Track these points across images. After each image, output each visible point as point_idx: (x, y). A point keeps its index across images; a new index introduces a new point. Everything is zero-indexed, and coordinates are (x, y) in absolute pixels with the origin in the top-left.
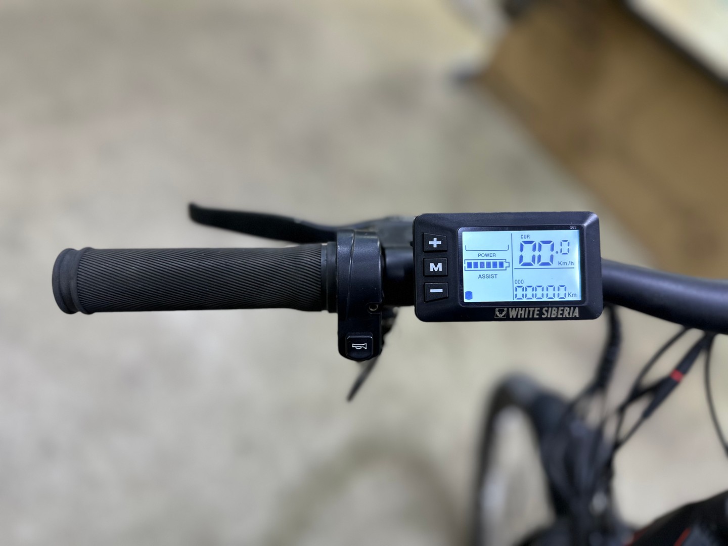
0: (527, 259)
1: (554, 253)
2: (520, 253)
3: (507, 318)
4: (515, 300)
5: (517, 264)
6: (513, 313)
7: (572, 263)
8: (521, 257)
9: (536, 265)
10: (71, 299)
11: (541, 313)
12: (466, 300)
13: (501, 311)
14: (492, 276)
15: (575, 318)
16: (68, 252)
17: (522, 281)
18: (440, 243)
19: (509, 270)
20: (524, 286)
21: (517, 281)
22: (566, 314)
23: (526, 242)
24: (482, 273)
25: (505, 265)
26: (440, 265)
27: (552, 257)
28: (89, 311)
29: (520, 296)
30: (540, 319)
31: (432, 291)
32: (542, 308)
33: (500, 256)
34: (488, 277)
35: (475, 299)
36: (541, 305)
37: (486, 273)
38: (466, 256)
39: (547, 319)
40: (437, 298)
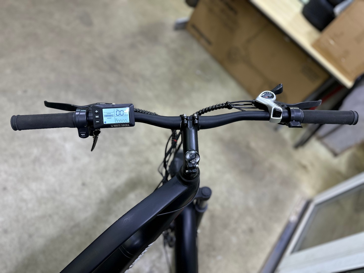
0: (118, 114)
1: (124, 113)
2: (116, 113)
3: (114, 127)
4: (116, 123)
5: (116, 115)
6: (115, 126)
7: (128, 115)
8: (116, 114)
9: (120, 115)
10: (16, 127)
11: (121, 126)
12: (104, 123)
13: (112, 126)
14: (110, 118)
15: (129, 126)
16: (14, 116)
17: (117, 119)
18: (98, 111)
19: (114, 117)
20: (117, 120)
21: (116, 119)
22: (126, 125)
23: (117, 111)
24: (108, 118)
25: (113, 116)
26: (98, 116)
27: (123, 114)
28: (20, 130)
29: (117, 122)
30: (121, 127)
31: (97, 122)
32: (121, 125)
33: (112, 114)
34: (109, 118)
35: (107, 123)
36: (121, 124)
37: (109, 117)
38: (104, 114)
39: (122, 127)
40: (98, 123)
